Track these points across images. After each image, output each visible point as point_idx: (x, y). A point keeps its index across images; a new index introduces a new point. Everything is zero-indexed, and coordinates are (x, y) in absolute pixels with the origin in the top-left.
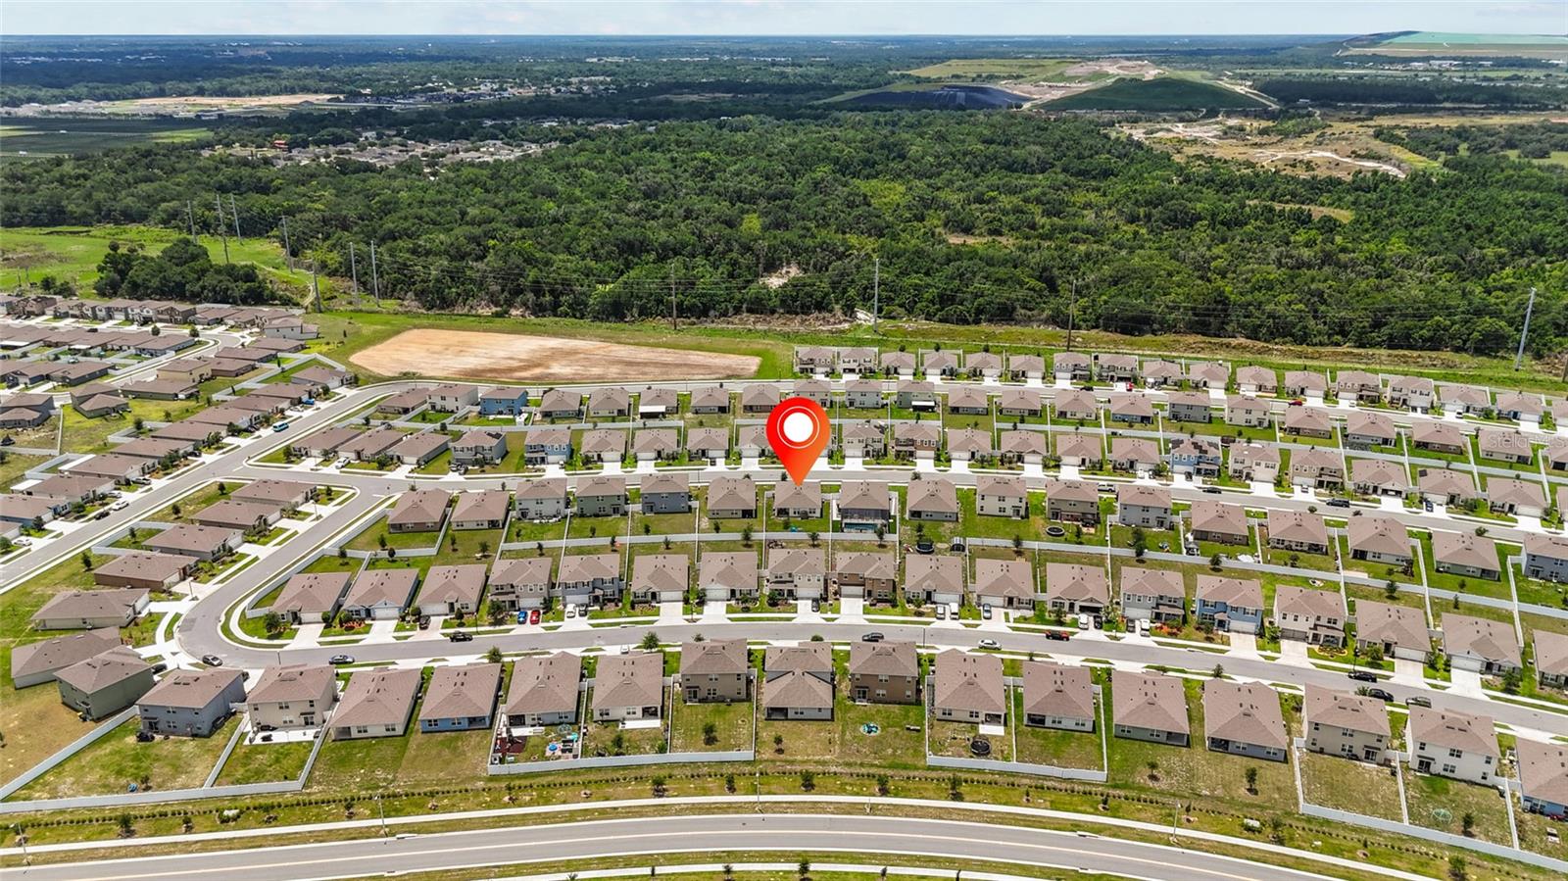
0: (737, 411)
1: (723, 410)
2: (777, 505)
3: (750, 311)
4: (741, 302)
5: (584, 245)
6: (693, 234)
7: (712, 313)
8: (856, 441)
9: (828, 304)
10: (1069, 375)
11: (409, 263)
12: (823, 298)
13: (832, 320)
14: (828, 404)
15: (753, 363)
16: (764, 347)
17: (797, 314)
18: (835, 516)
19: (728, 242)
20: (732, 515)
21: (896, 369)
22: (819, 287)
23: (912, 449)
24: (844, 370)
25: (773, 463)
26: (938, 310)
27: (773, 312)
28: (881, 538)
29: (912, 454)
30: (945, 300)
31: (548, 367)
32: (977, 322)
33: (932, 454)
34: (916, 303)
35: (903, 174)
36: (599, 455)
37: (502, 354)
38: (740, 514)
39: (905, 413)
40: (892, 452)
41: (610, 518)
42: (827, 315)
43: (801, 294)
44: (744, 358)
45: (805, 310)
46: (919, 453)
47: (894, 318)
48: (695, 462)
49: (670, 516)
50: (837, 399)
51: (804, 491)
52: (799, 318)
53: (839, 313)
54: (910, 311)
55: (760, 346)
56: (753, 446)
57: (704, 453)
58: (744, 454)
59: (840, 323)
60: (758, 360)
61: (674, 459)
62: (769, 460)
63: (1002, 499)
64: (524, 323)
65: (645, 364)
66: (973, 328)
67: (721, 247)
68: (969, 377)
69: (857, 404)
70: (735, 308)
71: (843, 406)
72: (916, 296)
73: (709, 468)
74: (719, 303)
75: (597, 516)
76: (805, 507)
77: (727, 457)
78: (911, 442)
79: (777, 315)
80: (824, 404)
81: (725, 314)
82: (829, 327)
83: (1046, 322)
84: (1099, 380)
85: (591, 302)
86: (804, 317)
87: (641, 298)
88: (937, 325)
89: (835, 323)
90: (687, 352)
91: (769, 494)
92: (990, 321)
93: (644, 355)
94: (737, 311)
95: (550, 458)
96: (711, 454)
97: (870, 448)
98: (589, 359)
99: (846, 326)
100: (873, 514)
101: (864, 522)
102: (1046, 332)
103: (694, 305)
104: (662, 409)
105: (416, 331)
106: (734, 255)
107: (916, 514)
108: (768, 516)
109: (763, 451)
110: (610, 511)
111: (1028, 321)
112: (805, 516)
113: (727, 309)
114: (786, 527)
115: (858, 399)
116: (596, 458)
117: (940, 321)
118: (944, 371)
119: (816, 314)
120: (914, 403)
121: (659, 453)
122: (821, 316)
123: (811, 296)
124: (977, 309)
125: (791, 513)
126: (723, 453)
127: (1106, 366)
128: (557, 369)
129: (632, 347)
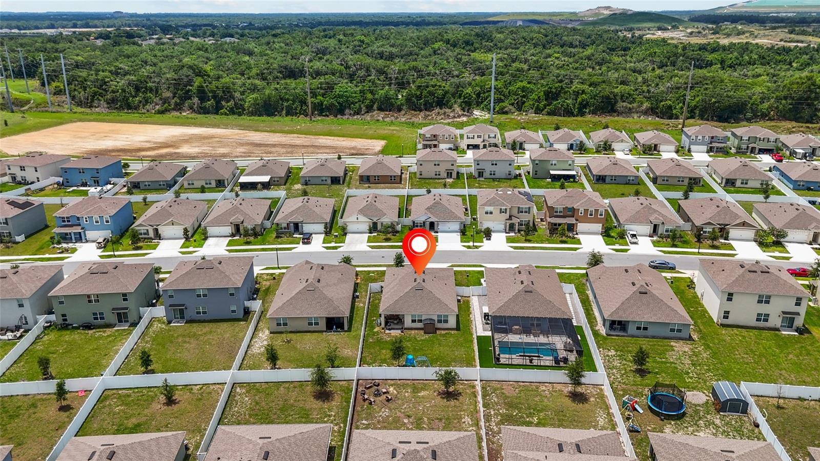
0: (353, 182)
1: (335, 180)
2: (384, 307)
3: (380, 109)
4: (373, 101)
5: (254, 71)
6: (342, 65)
7: (347, 111)
8: (496, 211)
9: (448, 101)
10: (705, 148)
11: (107, 80)
12: (444, 96)
13: (452, 115)
14: (454, 175)
15: (379, 145)
16: (390, 132)
17: (421, 111)
18: (480, 329)
19: (368, 70)
20: (309, 327)
21: (521, 144)
22: (440, 86)
23: (572, 221)
24: (468, 146)
25: (387, 240)
26: (545, 106)
27: (400, 110)
28: (577, 383)
29: (571, 228)
30: (551, 96)
31: (177, 148)
32: (582, 114)
33: (598, 227)
34: (524, 103)
35: (493, 49)
36: (156, 230)
37: (142, 138)
38: (323, 325)
39: (542, 183)
40: (543, 227)
41: (109, 331)
42: (447, 110)
43: (425, 92)
44: (370, 141)
45: (428, 107)
46: (581, 227)
47: (506, 113)
48: (285, 239)
49: (207, 327)
50: (463, 170)
51: (428, 286)
52: (422, 114)
53: (457, 109)
54: (519, 109)
55: (386, 132)
56: (362, 218)
57: (297, 226)
58: (350, 228)
59: (459, 116)
60: (383, 143)
61: (256, 235)
62: (383, 237)
63: (764, 300)
64: (178, 117)
65: (274, 146)
66: (579, 118)
67: (362, 73)
68: (598, 152)
69: (487, 174)
70: (367, 107)
71: (470, 176)
72: (523, 96)
73: (301, 248)
74: (354, 103)
75: (88, 327)
76: (430, 313)
77: (328, 232)
78: (571, 212)
79: (403, 112)
80: (449, 175)
81: (358, 113)
82: (450, 121)
83: (645, 113)
84: (738, 153)
85: (246, 105)
86: (427, 113)
87: (288, 100)
88: (546, 117)
89: (454, 117)
90: (316, 137)
91: (375, 286)
92: (594, 113)
93: (276, 139)
94: (369, 109)
95: (90, 234)
96: (307, 228)
97: (515, 221)
98: (222, 141)
99: (465, 119)
100: (546, 325)
101: (531, 339)
102: (646, 121)
103: (332, 105)
104: (266, 179)
105: (79, 123)
106: (373, 77)
107: (617, 326)
108: (369, 325)
109: (375, 224)
110: (111, 318)
111: (629, 112)
112: (430, 327)
113: (360, 108)
114: (398, 353)
115: (488, 168)
116: (151, 234)
117: (549, 114)
118: (572, 145)
119: (437, 110)
120: (552, 172)
121: (237, 227)
122: (442, 111)
123: (433, 94)
124: (581, 104)
125: (408, 322)
126: (321, 228)
127: (745, 138)
128: (185, 149)
129: (266, 134)
